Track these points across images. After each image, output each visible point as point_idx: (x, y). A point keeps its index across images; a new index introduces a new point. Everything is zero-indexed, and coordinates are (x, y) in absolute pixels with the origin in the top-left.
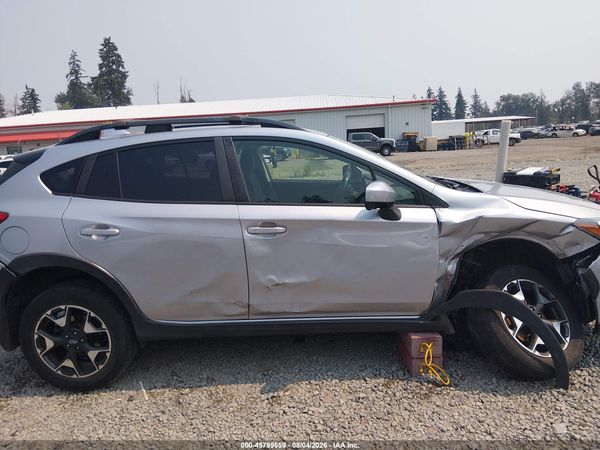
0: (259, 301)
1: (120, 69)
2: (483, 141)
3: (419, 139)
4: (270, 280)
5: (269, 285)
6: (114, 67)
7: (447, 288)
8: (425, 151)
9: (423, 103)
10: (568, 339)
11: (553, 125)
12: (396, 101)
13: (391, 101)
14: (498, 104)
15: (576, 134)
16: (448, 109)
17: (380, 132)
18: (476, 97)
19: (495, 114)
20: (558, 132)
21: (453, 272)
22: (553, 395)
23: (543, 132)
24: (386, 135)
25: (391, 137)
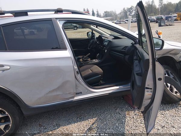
14: (104, 14)
15: (125, 23)
18: (97, 12)
20: (121, 22)
23: (117, 22)
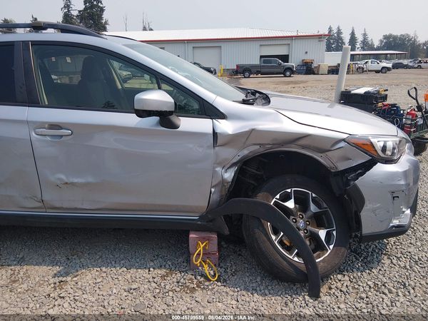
0: (51, 197)
1: (100, 4)
2: (363, 68)
3: (315, 65)
4: (59, 179)
5: (59, 182)
6: (95, 3)
7: (224, 193)
8: (318, 74)
9: (320, 37)
10: (331, 247)
11: (420, 59)
12: (299, 34)
13: (295, 34)
14: (381, 41)
16: (343, 43)
17: (285, 58)
18: (365, 35)
19: (378, 49)
20: (422, 65)
21: (230, 180)
22: (304, 299)
23: (411, 64)
24: (290, 61)
25: (293, 63)
